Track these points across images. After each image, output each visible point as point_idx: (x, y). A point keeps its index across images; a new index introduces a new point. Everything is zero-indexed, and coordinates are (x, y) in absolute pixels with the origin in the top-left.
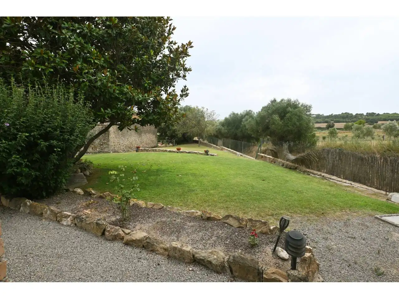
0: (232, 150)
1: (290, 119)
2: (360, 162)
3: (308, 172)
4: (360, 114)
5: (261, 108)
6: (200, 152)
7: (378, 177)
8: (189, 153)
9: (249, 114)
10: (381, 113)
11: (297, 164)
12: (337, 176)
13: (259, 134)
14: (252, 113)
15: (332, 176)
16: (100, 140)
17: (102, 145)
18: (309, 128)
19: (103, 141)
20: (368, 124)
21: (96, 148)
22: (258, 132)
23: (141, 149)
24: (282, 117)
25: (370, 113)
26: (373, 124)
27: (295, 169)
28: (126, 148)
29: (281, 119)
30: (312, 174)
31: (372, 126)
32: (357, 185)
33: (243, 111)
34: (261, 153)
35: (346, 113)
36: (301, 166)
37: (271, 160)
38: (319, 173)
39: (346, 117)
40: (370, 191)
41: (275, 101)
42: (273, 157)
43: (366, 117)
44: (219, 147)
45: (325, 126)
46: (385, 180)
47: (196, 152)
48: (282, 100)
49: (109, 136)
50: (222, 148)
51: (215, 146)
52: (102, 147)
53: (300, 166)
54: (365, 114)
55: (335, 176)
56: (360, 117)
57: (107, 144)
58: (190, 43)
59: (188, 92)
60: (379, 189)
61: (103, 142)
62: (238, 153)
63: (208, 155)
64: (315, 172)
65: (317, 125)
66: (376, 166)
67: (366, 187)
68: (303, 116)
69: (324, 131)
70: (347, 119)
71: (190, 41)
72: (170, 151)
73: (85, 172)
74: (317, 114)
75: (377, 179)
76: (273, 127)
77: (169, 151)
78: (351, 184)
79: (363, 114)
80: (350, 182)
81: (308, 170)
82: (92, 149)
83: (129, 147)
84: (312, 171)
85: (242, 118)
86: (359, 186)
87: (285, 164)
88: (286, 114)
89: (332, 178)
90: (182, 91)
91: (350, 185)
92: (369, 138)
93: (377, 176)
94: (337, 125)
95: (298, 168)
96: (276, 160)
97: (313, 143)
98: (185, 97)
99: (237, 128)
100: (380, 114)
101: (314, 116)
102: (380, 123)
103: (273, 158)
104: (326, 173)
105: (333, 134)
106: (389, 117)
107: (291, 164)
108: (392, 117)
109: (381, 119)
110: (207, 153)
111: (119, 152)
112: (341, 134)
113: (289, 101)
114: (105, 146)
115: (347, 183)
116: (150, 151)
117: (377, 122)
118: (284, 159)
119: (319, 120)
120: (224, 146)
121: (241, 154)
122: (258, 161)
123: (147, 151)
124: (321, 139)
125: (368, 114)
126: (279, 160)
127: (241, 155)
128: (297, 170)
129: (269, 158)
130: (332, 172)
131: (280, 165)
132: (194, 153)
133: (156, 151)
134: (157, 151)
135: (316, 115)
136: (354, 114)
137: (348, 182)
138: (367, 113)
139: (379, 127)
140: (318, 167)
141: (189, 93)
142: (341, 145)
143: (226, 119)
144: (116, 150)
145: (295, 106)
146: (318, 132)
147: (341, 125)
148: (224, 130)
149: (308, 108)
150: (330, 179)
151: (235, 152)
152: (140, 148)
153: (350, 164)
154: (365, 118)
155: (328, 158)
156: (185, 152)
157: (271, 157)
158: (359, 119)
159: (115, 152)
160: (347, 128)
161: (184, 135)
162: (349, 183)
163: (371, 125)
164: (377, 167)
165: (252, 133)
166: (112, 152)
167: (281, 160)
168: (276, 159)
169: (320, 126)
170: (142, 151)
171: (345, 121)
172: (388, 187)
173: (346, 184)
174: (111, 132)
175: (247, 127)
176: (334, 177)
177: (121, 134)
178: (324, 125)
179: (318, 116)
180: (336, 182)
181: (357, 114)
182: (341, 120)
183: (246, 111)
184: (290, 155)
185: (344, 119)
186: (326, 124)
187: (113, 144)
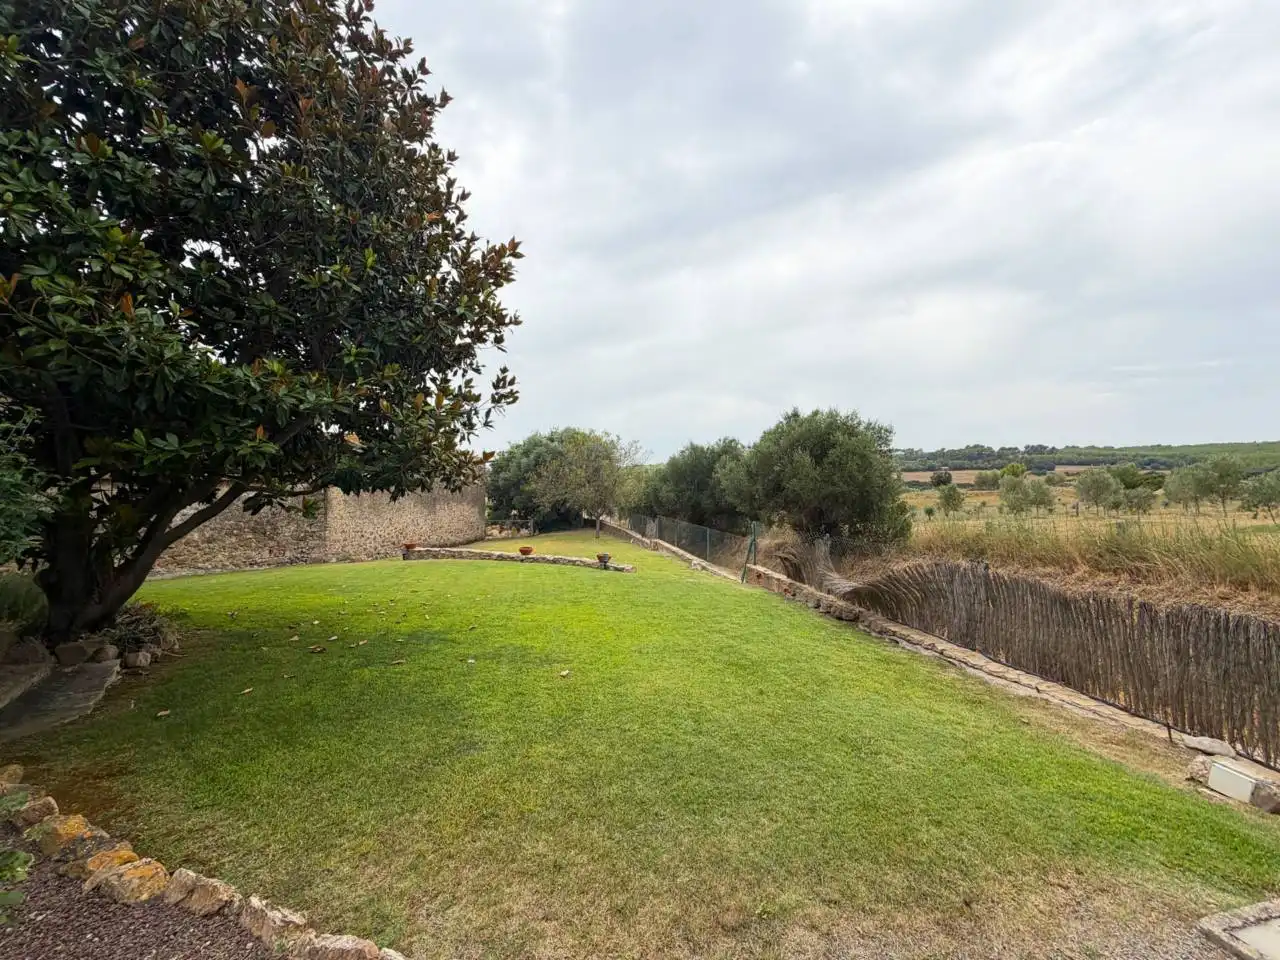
0: (681, 552)
1: (838, 465)
2: (1057, 614)
3: (894, 633)
4: (1010, 449)
5: (761, 434)
6: (584, 559)
7: (1127, 668)
8: (555, 562)
9: (729, 449)
10: (1060, 446)
11: (860, 605)
12: (984, 652)
13: (756, 505)
14: (739, 446)
15: (969, 652)
16: (299, 526)
17: (303, 539)
18: (888, 490)
19: (308, 529)
20: (1033, 474)
21: (282, 548)
22: (753, 498)
23: (419, 551)
24: (819, 458)
25: (1033, 447)
26: (1045, 474)
27: (855, 619)
28: (382, 546)
29: (817, 463)
30: (905, 643)
31: (1042, 479)
32: (1056, 693)
33: (716, 440)
34: (755, 564)
35: (976, 446)
36: (872, 612)
37: (785, 587)
38: (928, 640)
39: (976, 457)
40: (1108, 721)
41: (796, 415)
42: (789, 576)
43: (1026, 455)
44: (648, 541)
45: (928, 480)
46: (1154, 684)
47: (574, 559)
48: (816, 413)
49: (326, 514)
50: (656, 543)
51: (639, 536)
52: (302, 544)
53: (869, 610)
54: (1022, 449)
55: (980, 652)
56: (1011, 457)
57: (320, 537)
58: (514, 245)
59: (515, 388)
60: (1135, 715)
61: (306, 532)
62: (696, 560)
63: (606, 568)
64: (916, 636)
65: (908, 477)
66: (1115, 631)
67: (1092, 704)
68: (872, 456)
69: (926, 492)
70: (980, 461)
71: (513, 240)
72: (501, 558)
73: (131, 657)
74: (906, 448)
75: (1125, 677)
76: (792, 485)
77: (499, 556)
78: (1038, 691)
79: (1016, 449)
80: (1035, 681)
81: (893, 629)
82: (270, 552)
83: (394, 544)
84: (904, 632)
85: (714, 462)
86: (1065, 698)
87: (824, 603)
88: (828, 449)
89: (972, 661)
90: (496, 386)
91: (1034, 693)
92: (1042, 511)
93: (1123, 668)
94: (957, 477)
95: (861, 619)
96: (798, 588)
97: (902, 529)
98: (509, 403)
99: (701, 486)
100: (1058, 450)
101: (899, 453)
102: (1059, 470)
103: (789, 581)
104: (950, 640)
105: (951, 501)
106: (1080, 455)
107: (841, 603)
108: (1085, 455)
109: (1063, 461)
110: (603, 562)
111: (353, 561)
112: (971, 501)
113: (833, 415)
114: (312, 543)
115: (1025, 683)
116: (443, 556)
117: (1053, 469)
118: (820, 587)
119: (911, 464)
120: (661, 538)
121: (704, 564)
122: (747, 589)
123: (435, 557)
124: (921, 514)
125: (1031, 450)
126: (808, 589)
127: (704, 568)
128: (861, 627)
129: (778, 580)
130: (967, 640)
131: (810, 605)
132: (569, 561)
133: (460, 556)
134: (462, 558)
135: (904, 451)
136: (996, 449)
137: (1025, 678)
138: (1027, 447)
139: (1061, 482)
140: (921, 617)
141: (517, 392)
142: (978, 536)
143: (673, 463)
144: (351, 552)
145: (849, 429)
146: (913, 494)
147: (969, 476)
148: (667, 492)
149: (882, 434)
150: (966, 663)
151: (689, 556)
152: (417, 549)
153: (1025, 617)
154: (1023, 458)
155: (952, 592)
156: (544, 559)
157: (783, 577)
158: (1010, 461)
159: (346, 558)
160: (983, 484)
161: (555, 507)
162: (1029, 686)
163: (1039, 475)
164: (1119, 634)
165: (737, 502)
166: (334, 560)
167: (812, 589)
168: (798, 584)
169: (916, 480)
170: (421, 556)
171: (975, 466)
172: (1169, 710)
173: (1022, 692)
174: (334, 502)
175: (724, 483)
176: (978, 659)
177: (370, 507)
178: (926, 477)
179: (910, 455)
180: (988, 678)
181: (1003, 449)
182: (966, 463)
183: (725, 439)
184: (835, 575)
185: (974, 462)
186: (931, 474)
187: (339, 536)
